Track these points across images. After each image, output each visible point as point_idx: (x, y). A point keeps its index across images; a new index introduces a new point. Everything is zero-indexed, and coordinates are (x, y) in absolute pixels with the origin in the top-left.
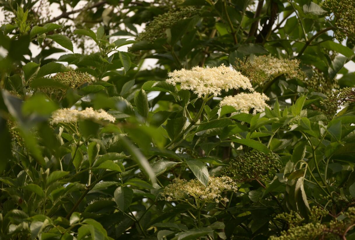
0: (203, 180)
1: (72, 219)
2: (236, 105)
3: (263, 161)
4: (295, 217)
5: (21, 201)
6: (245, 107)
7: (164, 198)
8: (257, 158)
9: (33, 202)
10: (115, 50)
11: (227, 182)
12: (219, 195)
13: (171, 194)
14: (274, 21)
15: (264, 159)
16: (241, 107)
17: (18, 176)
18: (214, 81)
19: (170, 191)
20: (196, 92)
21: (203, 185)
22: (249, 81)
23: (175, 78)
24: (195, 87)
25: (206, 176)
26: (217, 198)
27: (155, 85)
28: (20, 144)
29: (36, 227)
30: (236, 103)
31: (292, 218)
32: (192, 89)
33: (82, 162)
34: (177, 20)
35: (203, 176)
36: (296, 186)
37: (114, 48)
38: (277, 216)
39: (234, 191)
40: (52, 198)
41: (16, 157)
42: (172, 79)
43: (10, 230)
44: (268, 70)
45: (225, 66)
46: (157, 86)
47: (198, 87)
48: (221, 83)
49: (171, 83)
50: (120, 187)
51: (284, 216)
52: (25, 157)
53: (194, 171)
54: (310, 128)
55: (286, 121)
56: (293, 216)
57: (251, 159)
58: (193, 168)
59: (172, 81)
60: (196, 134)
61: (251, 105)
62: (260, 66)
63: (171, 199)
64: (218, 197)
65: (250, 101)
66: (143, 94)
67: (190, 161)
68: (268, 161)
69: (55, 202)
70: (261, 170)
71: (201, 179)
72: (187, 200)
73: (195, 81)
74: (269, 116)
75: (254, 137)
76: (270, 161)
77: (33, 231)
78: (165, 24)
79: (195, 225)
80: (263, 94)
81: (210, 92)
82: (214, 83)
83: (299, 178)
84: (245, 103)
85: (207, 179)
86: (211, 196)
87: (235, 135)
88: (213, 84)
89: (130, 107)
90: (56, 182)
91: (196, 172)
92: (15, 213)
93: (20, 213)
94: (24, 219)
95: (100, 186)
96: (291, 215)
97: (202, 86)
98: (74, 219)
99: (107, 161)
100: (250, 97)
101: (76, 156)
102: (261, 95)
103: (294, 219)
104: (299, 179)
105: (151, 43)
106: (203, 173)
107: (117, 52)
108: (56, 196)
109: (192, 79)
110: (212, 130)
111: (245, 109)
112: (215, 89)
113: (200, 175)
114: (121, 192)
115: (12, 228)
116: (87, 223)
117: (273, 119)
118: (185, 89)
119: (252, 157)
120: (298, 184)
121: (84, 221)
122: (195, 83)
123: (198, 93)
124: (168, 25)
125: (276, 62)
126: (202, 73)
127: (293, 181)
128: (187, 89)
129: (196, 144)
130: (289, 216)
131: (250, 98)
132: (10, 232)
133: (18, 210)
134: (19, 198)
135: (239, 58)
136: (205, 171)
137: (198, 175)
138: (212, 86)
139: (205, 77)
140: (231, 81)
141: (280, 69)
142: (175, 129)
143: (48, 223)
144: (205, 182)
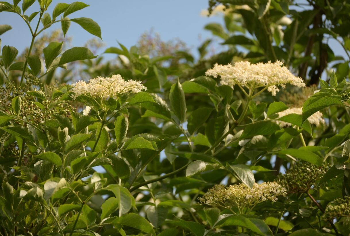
0: (248, 182)
5: (36, 179)
7: (203, 202)
21: (247, 188)
25: (251, 179)
33: (108, 145)
35: (248, 178)
41: (32, 134)
43: (21, 195)
53: (237, 172)
59: (213, 72)
66: (180, 88)
72: (229, 207)
77: (47, 191)
89: (164, 106)
91: (240, 174)
92: (28, 185)
101: (101, 136)
106: (248, 175)
113: (244, 176)
114: (155, 211)
115: (23, 193)
129: (240, 153)
132: (21, 197)
133: (31, 183)
134: (34, 175)
136: (250, 174)
137: (242, 176)
142: (216, 132)
143: (65, 186)
144: (249, 184)
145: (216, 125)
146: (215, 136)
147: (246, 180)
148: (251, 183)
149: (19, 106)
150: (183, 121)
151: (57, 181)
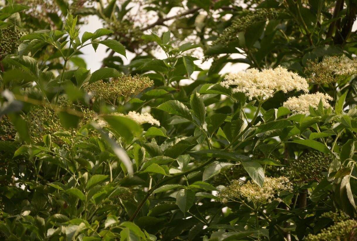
0: (258, 181)
1: (107, 222)
2: (298, 106)
3: (322, 161)
4: (340, 215)
5: (65, 206)
6: (306, 107)
7: (219, 199)
8: (316, 158)
9: (76, 206)
10: (180, 55)
11: (284, 182)
12: (273, 196)
13: (227, 196)
14: (353, 22)
15: (323, 159)
16: (302, 107)
17: (69, 181)
18: (266, 83)
19: (226, 193)
20: (247, 94)
21: (258, 186)
22: (306, 82)
23: (229, 81)
24: (247, 89)
25: (261, 177)
26: (270, 198)
27: (210, 88)
28: (68, 149)
29: (72, 231)
30: (298, 103)
31: (337, 216)
32: (244, 91)
34: (252, 24)
35: (259, 177)
36: (341, 185)
37: (179, 53)
38: (322, 215)
39: (290, 191)
40: (94, 202)
41: (63, 162)
42: (227, 82)
43: (48, 234)
44: (338, 71)
45: (281, 68)
46: (212, 89)
47: (250, 89)
48: (274, 84)
49: (224, 86)
50: (184, 190)
51: (329, 215)
52: (71, 162)
53: (249, 172)
54: (351, 126)
55: (327, 119)
56: (338, 214)
57: (310, 159)
58: (249, 169)
59: (225, 84)
60: (257, 135)
61: (312, 105)
62: (330, 67)
63: (227, 200)
64: (272, 197)
65: (312, 101)
67: (247, 162)
68: (327, 161)
69: (97, 206)
70: (318, 170)
71: (256, 179)
72: (243, 201)
73: (248, 84)
74: (313, 114)
75: (316, 137)
76: (328, 161)
77: (68, 235)
78: (239, 28)
79: (254, 226)
80: (327, 94)
81: (262, 94)
82: (267, 85)
83: (345, 176)
84: (306, 104)
85: (262, 180)
86: (265, 196)
87: (298, 136)
88: (265, 86)
89: (186, 111)
90: (97, 186)
91: (252, 173)
92: (57, 217)
93: (62, 217)
94: (62, 223)
95: (164, 189)
96: (336, 214)
97: (254, 88)
98: (110, 222)
99: (152, 164)
100: (312, 97)
102: (325, 95)
103: (338, 217)
104: (345, 178)
105: (226, 46)
106: (259, 174)
107: (182, 56)
108: (98, 200)
109: (245, 81)
110: (272, 131)
111: (306, 109)
112: (267, 91)
113: (255, 176)
114: (184, 195)
115: (51, 232)
116: (125, 226)
117: (316, 117)
118: (237, 92)
119: (312, 157)
120: (344, 182)
121: (122, 224)
122: (248, 85)
123: (249, 96)
124: (242, 29)
125: (348, 62)
126: (256, 75)
127: (339, 179)
128: (239, 92)
129: (256, 145)
130: (334, 215)
131: (312, 99)
132: (48, 236)
133: (60, 215)
134: (64, 202)
135: (310, 60)
136: (261, 172)
137: (253, 176)
138: (264, 88)
139: (258, 80)
140: (285, 83)
141: (350, 69)
142: (233, 131)
143: (85, 227)
144: (260, 183)
145: (233, 126)
146: (233, 135)
147: (257, 179)
148: (261, 181)
149: (50, 142)
150: (203, 123)
151: (77, 224)
